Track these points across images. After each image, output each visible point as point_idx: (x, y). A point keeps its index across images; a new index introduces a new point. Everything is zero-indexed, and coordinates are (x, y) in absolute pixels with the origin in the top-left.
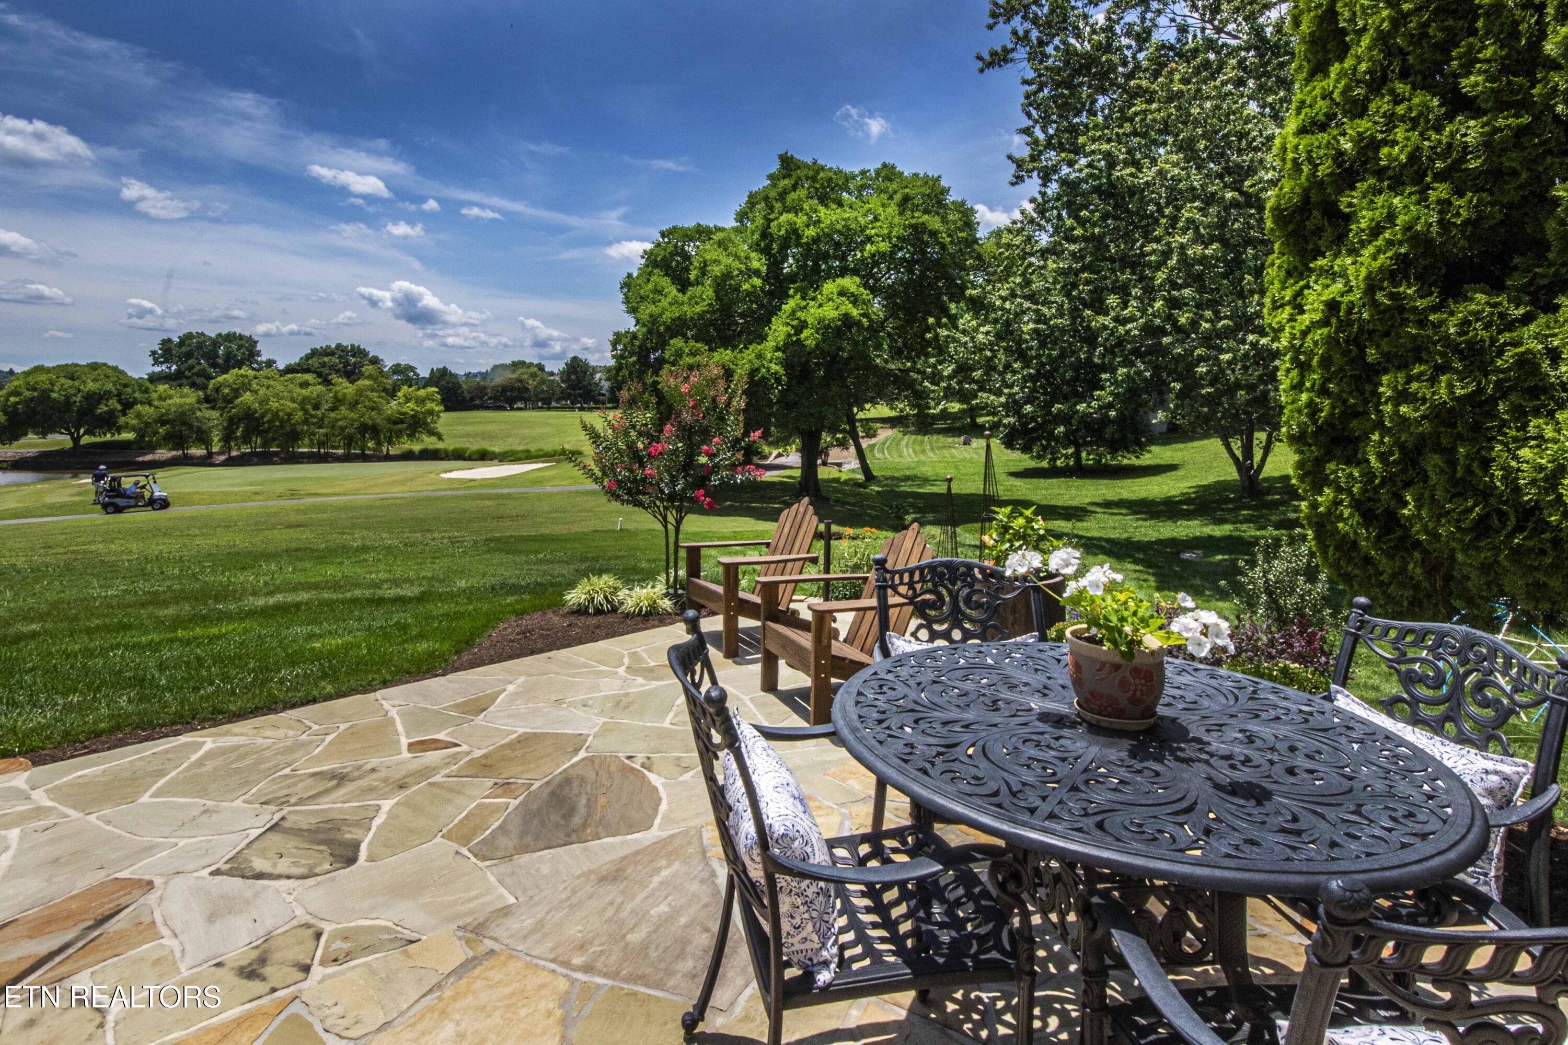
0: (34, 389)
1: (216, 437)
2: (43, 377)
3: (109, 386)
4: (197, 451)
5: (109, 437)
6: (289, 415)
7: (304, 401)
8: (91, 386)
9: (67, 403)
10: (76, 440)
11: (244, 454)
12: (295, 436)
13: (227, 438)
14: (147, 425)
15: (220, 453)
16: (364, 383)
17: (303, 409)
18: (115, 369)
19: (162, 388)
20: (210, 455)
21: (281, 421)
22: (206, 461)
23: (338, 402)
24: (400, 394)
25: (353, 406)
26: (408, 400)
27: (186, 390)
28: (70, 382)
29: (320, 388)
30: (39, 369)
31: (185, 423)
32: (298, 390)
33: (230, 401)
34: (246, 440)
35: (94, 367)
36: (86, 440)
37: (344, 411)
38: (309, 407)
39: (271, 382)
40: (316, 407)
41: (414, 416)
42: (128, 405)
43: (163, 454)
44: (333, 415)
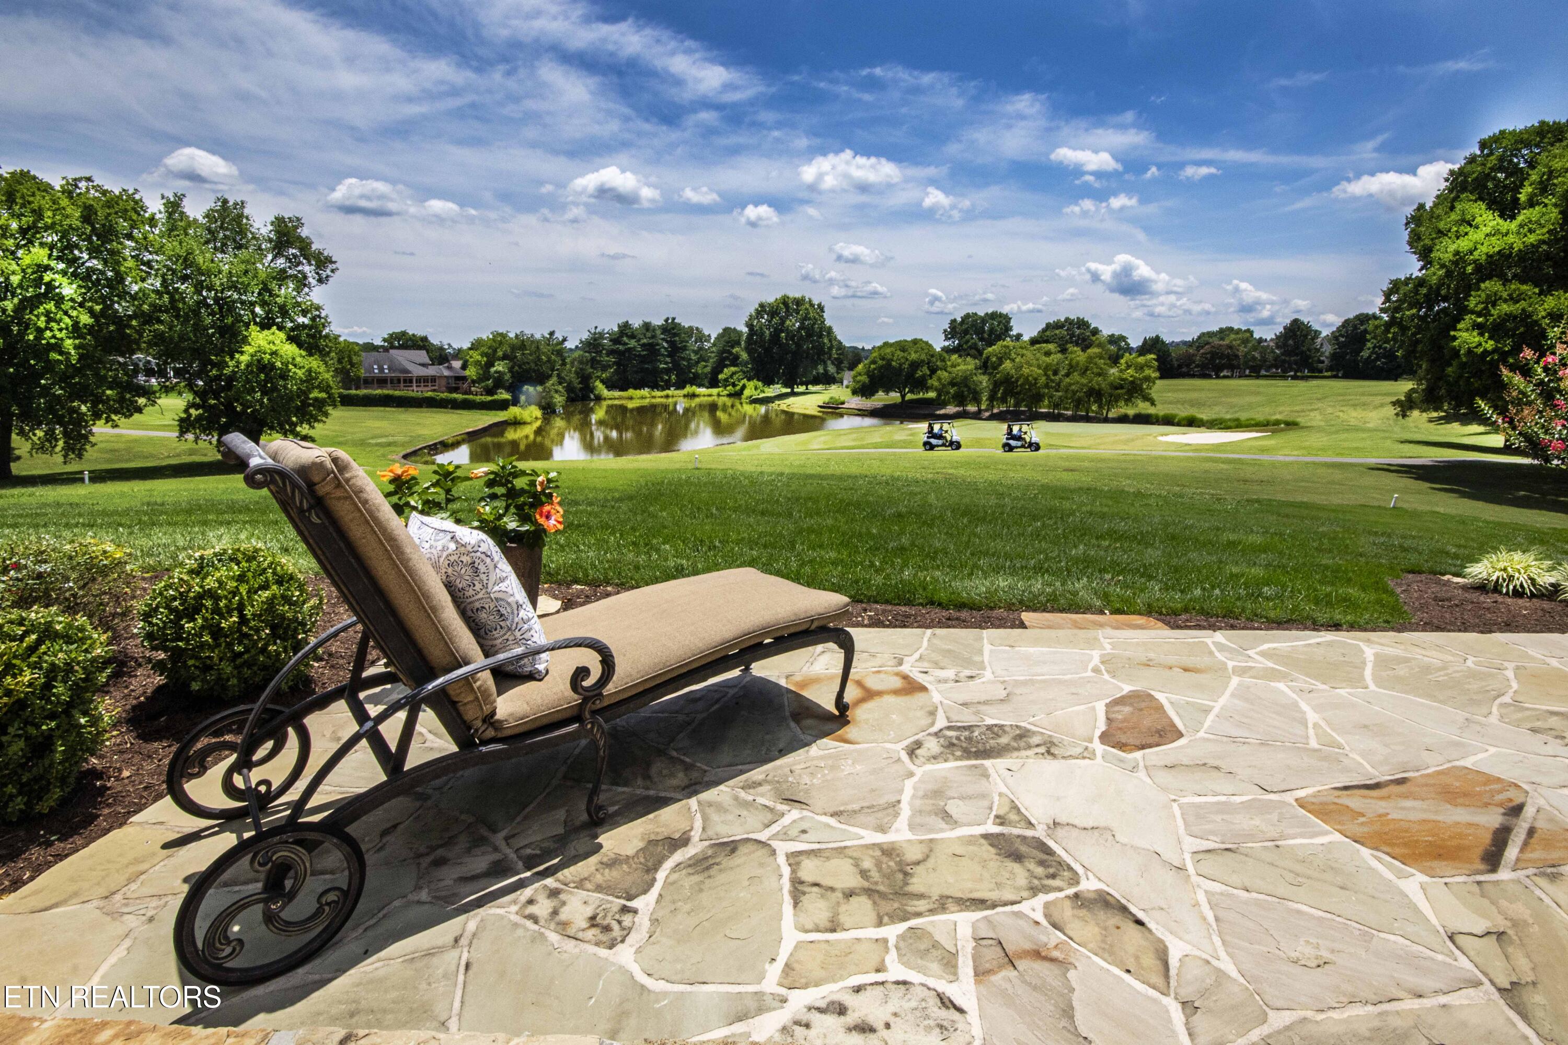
0: (883, 359)
1: (984, 397)
2: (888, 350)
3: (923, 357)
4: (972, 408)
5: (921, 395)
6: (1036, 379)
7: (1046, 368)
8: (913, 356)
9: (900, 369)
10: (903, 396)
11: (1001, 412)
12: (1038, 398)
13: (992, 398)
14: (944, 386)
15: (986, 410)
16: (1093, 351)
17: (1046, 374)
18: (927, 343)
19: (954, 357)
20: (980, 411)
21: (1031, 385)
22: (977, 416)
23: (1072, 368)
24: (1122, 361)
25: (1083, 373)
26: (1128, 367)
27: (969, 359)
28: (902, 354)
29: (1059, 356)
30: (886, 344)
31: (966, 386)
32: (1044, 358)
33: (995, 368)
34: (1003, 400)
35: (915, 342)
36: (909, 396)
37: (1076, 376)
38: (1050, 373)
39: (1025, 352)
40: (1055, 373)
41: (1132, 382)
42: (933, 371)
43: (951, 409)
44: (1068, 380)
